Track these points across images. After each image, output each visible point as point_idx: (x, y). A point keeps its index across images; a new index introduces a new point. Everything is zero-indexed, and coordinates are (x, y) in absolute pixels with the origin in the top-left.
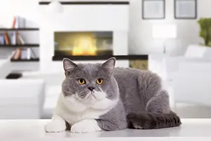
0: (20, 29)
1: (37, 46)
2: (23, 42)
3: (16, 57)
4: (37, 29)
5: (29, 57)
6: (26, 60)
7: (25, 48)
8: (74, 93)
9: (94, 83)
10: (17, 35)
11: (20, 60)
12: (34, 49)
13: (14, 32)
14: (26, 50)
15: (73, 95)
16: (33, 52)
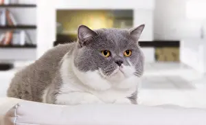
0: (10, 5)
1: (34, 27)
2: (15, 23)
3: (6, 43)
4: (33, 6)
5: (22, 43)
6: (19, 46)
7: (17, 30)
8: (97, 69)
9: (121, 55)
10: (7, 13)
11: (10, 45)
12: (30, 31)
13: (4, 10)
14: (19, 33)
15: (97, 71)
16: (28, 36)
